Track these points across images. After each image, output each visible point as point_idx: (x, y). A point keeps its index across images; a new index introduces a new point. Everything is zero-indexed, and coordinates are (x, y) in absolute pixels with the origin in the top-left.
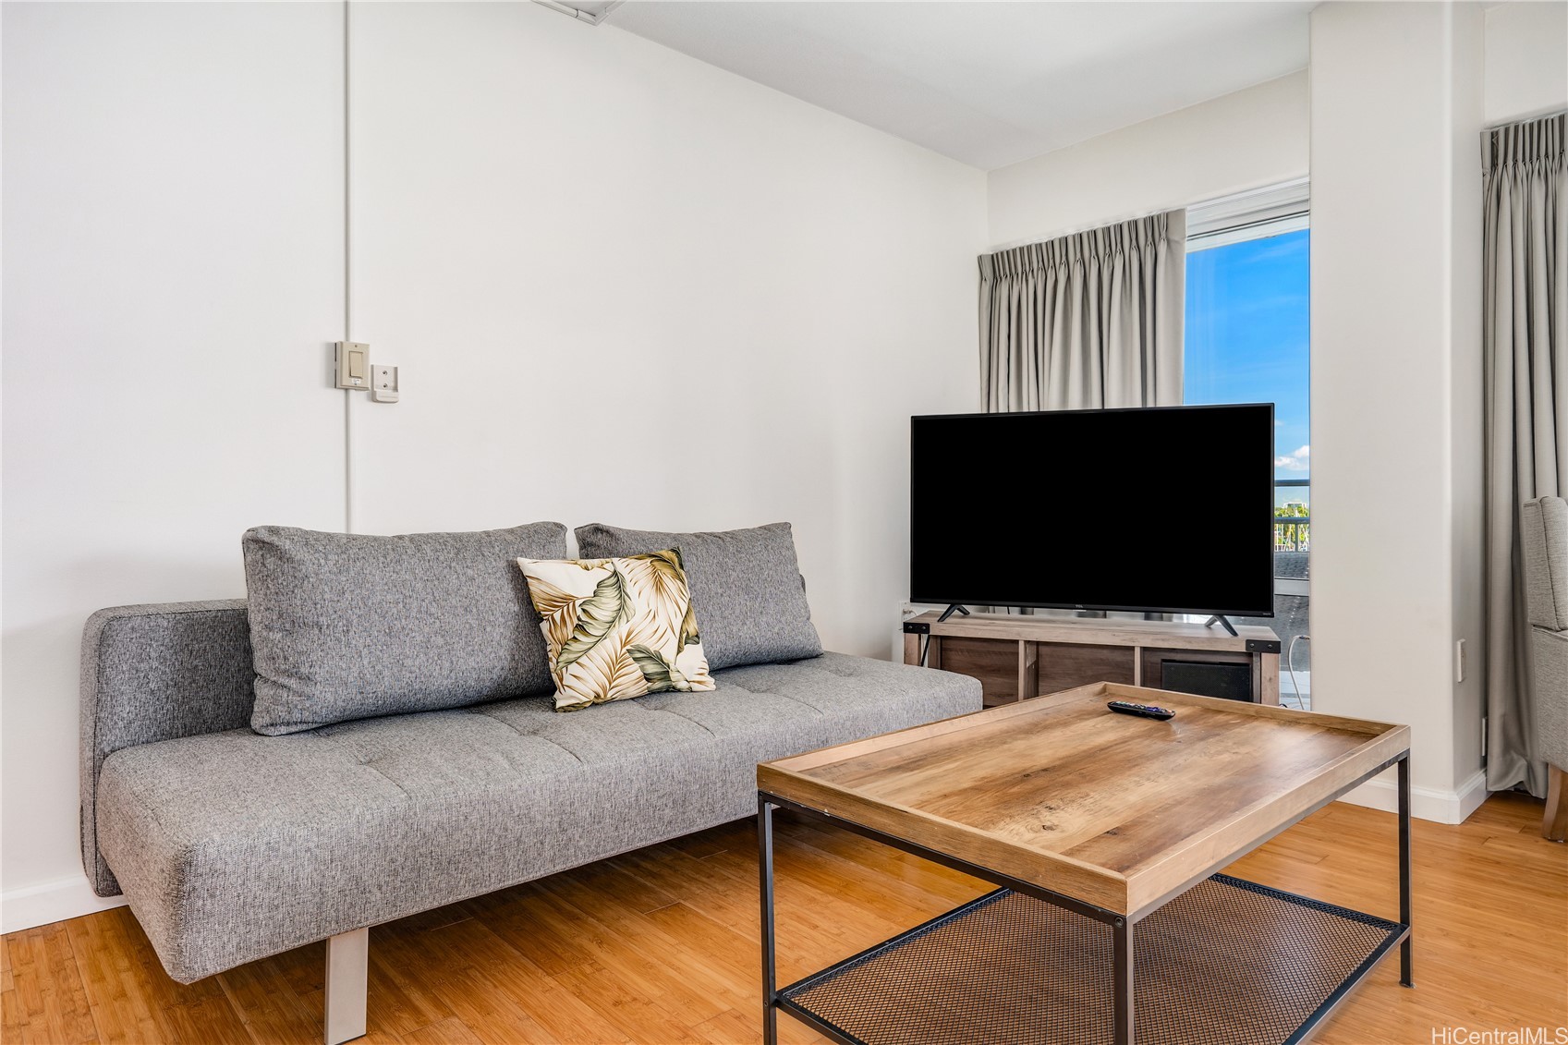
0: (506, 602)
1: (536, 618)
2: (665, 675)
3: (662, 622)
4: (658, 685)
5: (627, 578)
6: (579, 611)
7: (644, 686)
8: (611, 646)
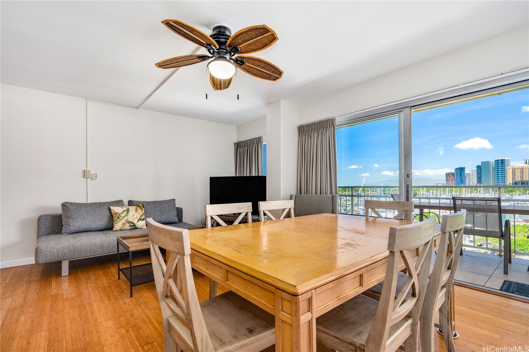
0: (107, 213)
1: (112, 216)
2: (135, 225)
3: (135, 217)
4: (133, 227)
5: (130, 209)
6: (118, 215)
7: (130, 228)
8: (123, 221)
